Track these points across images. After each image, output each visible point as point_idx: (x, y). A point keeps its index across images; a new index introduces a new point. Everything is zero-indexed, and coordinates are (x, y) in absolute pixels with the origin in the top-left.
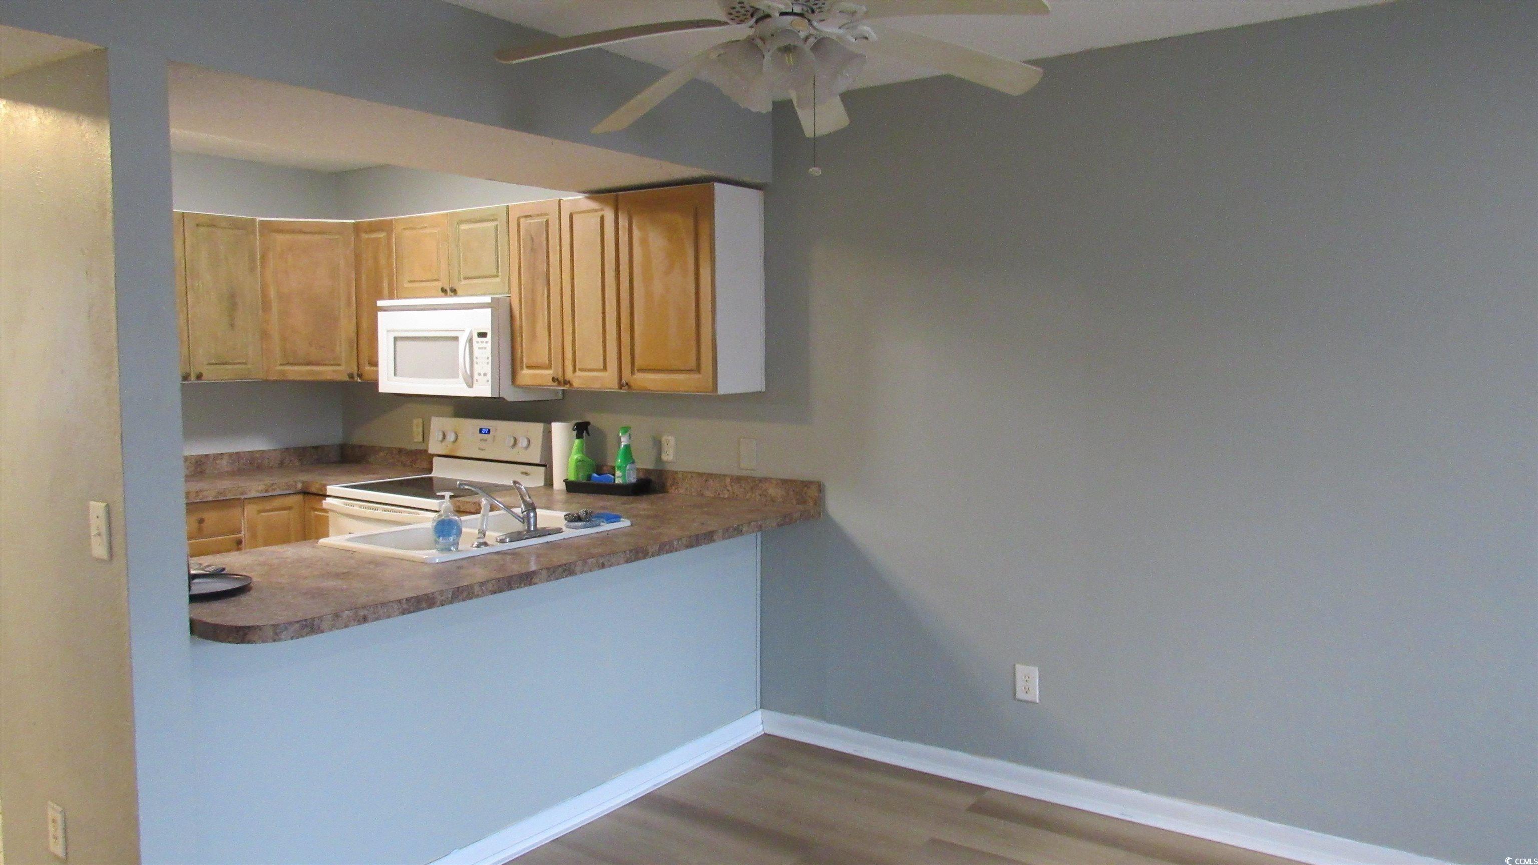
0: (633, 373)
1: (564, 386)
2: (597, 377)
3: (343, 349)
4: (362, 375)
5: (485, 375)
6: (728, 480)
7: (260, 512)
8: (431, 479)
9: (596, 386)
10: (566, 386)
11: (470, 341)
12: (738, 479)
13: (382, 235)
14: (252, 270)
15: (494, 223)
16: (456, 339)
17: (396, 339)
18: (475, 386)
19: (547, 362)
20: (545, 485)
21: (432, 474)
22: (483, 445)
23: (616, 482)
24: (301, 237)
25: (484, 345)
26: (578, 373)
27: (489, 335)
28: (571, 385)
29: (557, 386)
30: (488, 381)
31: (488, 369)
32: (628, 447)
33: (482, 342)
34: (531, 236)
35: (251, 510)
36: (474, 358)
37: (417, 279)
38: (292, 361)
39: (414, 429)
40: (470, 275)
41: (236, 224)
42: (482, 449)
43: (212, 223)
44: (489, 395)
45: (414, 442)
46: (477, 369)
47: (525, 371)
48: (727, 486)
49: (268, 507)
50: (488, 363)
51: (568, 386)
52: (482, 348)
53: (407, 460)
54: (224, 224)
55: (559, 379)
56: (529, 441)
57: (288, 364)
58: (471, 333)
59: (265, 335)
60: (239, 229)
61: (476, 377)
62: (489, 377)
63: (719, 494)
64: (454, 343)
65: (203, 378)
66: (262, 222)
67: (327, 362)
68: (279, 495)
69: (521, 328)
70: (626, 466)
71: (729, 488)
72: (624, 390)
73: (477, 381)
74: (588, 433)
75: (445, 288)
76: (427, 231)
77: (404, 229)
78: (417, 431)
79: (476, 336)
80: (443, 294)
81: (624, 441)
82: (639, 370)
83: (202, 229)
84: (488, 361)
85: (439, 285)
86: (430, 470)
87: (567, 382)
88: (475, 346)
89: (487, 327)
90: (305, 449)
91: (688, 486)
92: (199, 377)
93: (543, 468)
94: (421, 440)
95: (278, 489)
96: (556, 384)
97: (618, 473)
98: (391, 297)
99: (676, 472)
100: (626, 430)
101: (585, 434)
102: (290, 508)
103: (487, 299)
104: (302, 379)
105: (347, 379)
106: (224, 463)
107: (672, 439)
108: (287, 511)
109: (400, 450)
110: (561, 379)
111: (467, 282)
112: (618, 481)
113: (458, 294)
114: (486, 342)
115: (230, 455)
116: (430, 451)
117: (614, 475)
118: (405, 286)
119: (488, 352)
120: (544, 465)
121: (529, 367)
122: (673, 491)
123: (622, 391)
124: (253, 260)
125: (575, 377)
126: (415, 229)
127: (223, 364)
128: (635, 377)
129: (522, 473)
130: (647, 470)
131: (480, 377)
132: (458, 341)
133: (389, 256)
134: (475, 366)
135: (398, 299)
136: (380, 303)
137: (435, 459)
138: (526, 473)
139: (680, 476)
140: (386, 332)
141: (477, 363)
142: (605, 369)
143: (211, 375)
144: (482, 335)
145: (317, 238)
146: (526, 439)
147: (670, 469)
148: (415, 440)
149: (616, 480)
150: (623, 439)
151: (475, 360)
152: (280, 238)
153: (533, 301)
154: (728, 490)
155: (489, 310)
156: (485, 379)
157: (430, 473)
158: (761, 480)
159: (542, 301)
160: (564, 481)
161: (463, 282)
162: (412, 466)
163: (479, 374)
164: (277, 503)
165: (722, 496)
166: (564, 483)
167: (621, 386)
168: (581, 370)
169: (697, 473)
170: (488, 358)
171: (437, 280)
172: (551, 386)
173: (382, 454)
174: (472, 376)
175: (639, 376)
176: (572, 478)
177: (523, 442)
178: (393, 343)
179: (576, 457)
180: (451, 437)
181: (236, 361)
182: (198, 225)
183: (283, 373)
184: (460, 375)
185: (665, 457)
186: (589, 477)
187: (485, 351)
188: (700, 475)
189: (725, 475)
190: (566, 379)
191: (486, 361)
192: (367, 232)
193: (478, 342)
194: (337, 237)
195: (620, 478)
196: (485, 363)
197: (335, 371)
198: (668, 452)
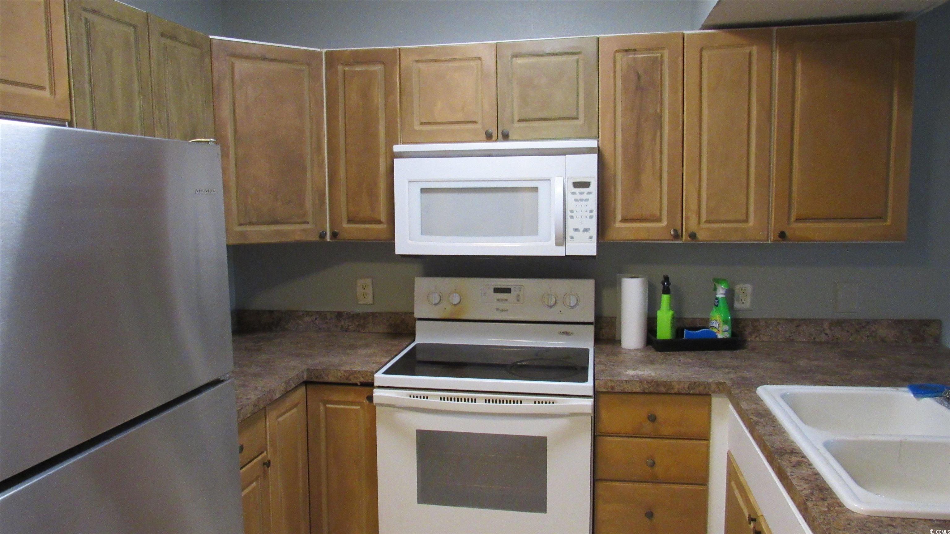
2: (735, 229)
3: (311, 204)
4: (337, 233)
5: (586, 230)
6: (826, 325)
7: (278, 417)
12: (840, 323)
13: (377, 69)
14: (208, 102)
15: (575, 57)
16: (536, 189)
17: (426, 191)
18: (568, 243)
19: (657, 214)
21: (415, 340)
22: (502, 305)
23: (718, 336)
24: (264, 65)
25: (584, 196)
27: (593, 185)
30: (591, 238)
31: (591, 224)
33: (581, 193)
34: (638, 74)
36: (568, 210)
38: (254, 220)
40: (531, 117)
41: (193, 40)
46: (574, 224)
48: (824, 330)
49: (283, 410)
50: (591, 217)
51: (689, 239)
52: (581, 200)
56: (577, 298)
57: (251, 223)
58: (562, 183)
60: (195, 47)
61: (570, 232)
62: (593, 233)
63: (814, 338)
64: (532, 194)
66: (217, 41)
67: (295, 220)
68: (289, 391)
71: (828, 331)
72: (776, 241)
73: (573, 238)
75: (488, 131)
76: (455, 64)
77: (416, 61)
78: (364, 291)
79: (572, 186)
80: (488, 138)
82: (798, 220)
84: (591, 214)
85: (477, 127)
87: (689, 235)
88: (571, 197)
89: (590, 176)
93: (591, 327)
94: (371, 301)
95: (293, 385)
103: (591, 144)
107: (749, 287)
108: (295, 410)
111: (523, 124)
113: (513, 138)
114: (589, 193)
116: (417, 315)
118: (417, 128)
119: (592, 204)
120: (593, 324)
122: (754, 340)
124: (208, 90)
131: (577, 233)
132: (541, 191)
133: (390, 93)
134: (571, 221)
136: (397, 148)
137: (422, 324)
139: (763, 323)
140: (407, 182)
141: (573, 217)
144: (582, 185)
145: (282, 67)
146: (573, 297)
147: (745, 317)
148: (361, 302)
150: (721, 292)
151: (568, 213)
152: (239, 64)
153: (639, 146)
154: (826, 334)
155: (595, 156)
156: (587, 235)
158: (868, 322)
159: (651, 146)
161: (517, 125)
163: (576, 230)
164: (289, 402)
165: (818, 340)
167: (773, 237)
169: (784, 319)
170: (591, 211)
171: (474, 122)
172: (663, 240)
174: (565, 233)
175: (797, 226)
177: (569, 301)
178: (420, 195)
180: (452, 299)
183: (243, 234)
184: (545, 232)
185: (737, 306)
186: (679, 334)
187: (586, 203)
188: (789, 321)
189: (822, 320)
190: (688, 231)
191: (589, 214)
192: (347, 64)
193: (573, 193)
194: (302, 68)
195: (726, 333)
196: (586, 217)
197: (303, 230)
198: (743, 301)
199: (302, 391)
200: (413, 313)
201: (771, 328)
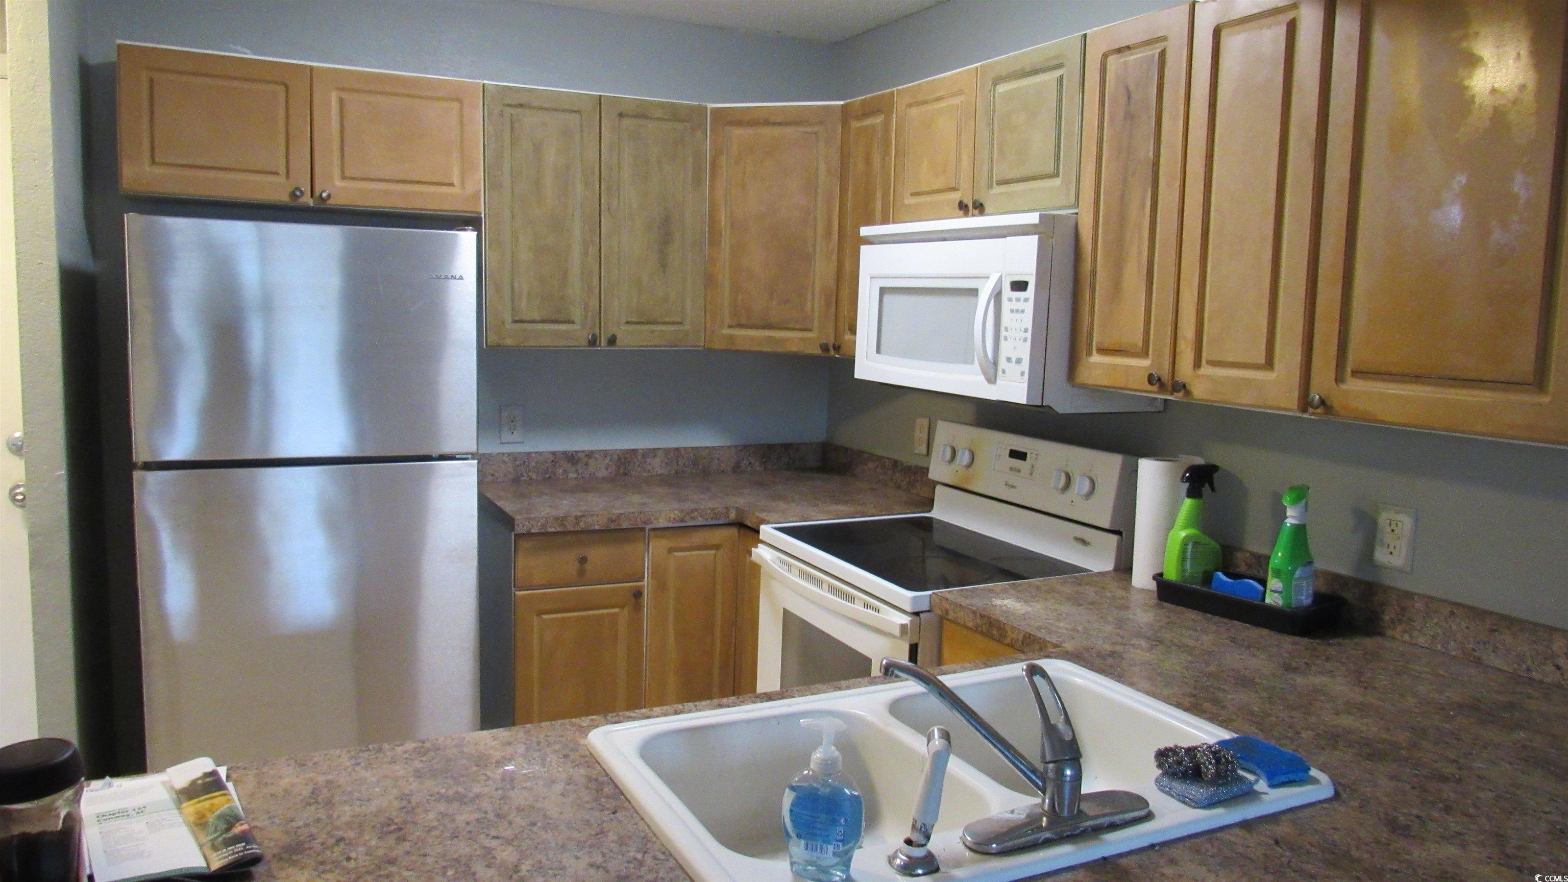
0: (1339, 379)
1: (1172, 394)
2: (1247, 381)
3: (815, 304)
4: (839, 347)
5: (1019, 361)
7: (671, 550)
8: (931, 519)
9: (1246, 399)
10: (1175, 394)
11: (997, 296)
13: (878, 120)
14: (697, 182)
16: (974, 292)
17: (883, 291)
18: (998, 381)
19: (1140, 344)
20: (1117, 569)
21: (933, 511)
22: (1013, 479)
23: (1268, 600)
24: (766, 131)
25: (1021, 305)
26: (1206, 370)
27: (1031, 287)
28: (1188, 393)
29: (1155, 393)
30: (1023, 374)
31: (1024, 351)
32: (1300, 530)
33: (1018, 300)
34: (1127, 88)
35: (657, 548)
36: (1002, 329)
37: (924, 188)
38: (744, 321)
39: (917, 434)
40: (1009, 177)
41: (674, 114)
42: (1012, 487)
43: (642, 113)
44: (1023, 400)
45: (916, 454)
46: (1006, 349)
47: (1096, 358)
49: (684, 544)
50: (1025, 340)
51: (1181, 394)
52: (1017, 311)
53: (903, 481)
54: (659, 113)
55: (1162, 380)
56: (1093, 482)
57: (741, 326)
58: (1000, 280)
59: (710, 281)
60: (680, 121)
61: (1003, 364)
62: (1025, 366)
64: (970, 299)
65: (618, 342)
66: (715, 111)
67: (791, 326)
68: (700, 526)
69: (1094, 273)
70: (1293, 572)
72: (1313, 414)
73: (1004, 372)
74: (1213, 489)
75: (965, 201)
76: (942, 104)
77: (910, 106)
78: (920, 435)
79: (1009, 287)
80: (961, 213)
81: (1292, 517)
82: (1356, 373)
83: (626, 122)
85: (956, 196)
86: (929, 503)
87: (1181, 387)
88: (1006, 306)
89: (1029, 271)
90: (770, 447)
91: (1439, 631)
92: (612, 341)
93: (1114, 538)
94: (924, 451)
95: (700, 519)
96: (1155, 388)
97: (1273, 583)
98: (885, 221)
99: (1409, 595)
100: (1301, 493)
101: (1206, 489)
102: (717, 547)
103: (1033, 218)
104: (757, 349)
105: (818, 351)
106: (657, 465)
108: (713, 552)
109: (895, 463)
110: (1166, 377)
111: (1003, 188)
112: (1271, 599)
113: (986, 212)
114: (1026, 300)
115: (667, 451)
116: (932, 476)
117: (1263, 582)
118: (906, 202)
119: (1027, 320)
120: (1118, 533)
121: (1103, 351)
122: (1397, 636)
123: (1305, 416)
124: (698, 169)
125: (1198, 377)
126: (925, 103)
127: (649, 323)
128: (1344, 387)
129: (1076, 539)
130: (1336, 577)
131: (1009, 364)
132: (977, 295)
133: (886, 153)
134: (1003, 344)
135: (894, 223)
136: (865, 231)
137: (939, 488)
138: (1084, 542)
139: (1419, 605)
140: (869, 278)
141: (1006, 338)
142: (1269, 364)
143: (629, 338)
144: (1020, 286)
145: (789, 130)
146: (1086, 478)
147: (1392, 584)
148: (917, 451)
149: (1267, 595)
150: (1289, 512)
151: (1003, 333)
152: (737, 132)
153: (1122, 219)
155: (1035, 238)
156: (1019, 367)
157: (929, 511)
159: (1139, 218)
160: (1154, 578)
161: (997, 190)
162: (909, 491)
163: (1009, 360)
164: (697, 538)
166: (1155, 582)
167: (1305, 403)
168: (1213, 363)
169: (1467, 606)
170: (1026, 331)
171: (954, 189)
172: (1146, 391)
173: (871, 465)
174: (995, 363)
175: (1355, 385)
176: (1171, 574)
177: (1081, 485)
178: (878, 297)
179: (1183, 534)
180: (964, 458)
181: (667, 320)
182: (621, 115)
183: (731, 337)
184: (976, 360)
185: (1381, 556)
186: (1207, 578)
187: (1022, 315)
188: (1478, 614)
190: (1176, 379)
191: (1024, 335)
192: (858, 118)
193: (1010, 300)
194: (816, 129)
195: (1276, 595)
196: (1020, 339)
197: (803, 340)
198: (1391, 549)
199: (734, 531)
200: (928, 470)
201: (1435, 620)
